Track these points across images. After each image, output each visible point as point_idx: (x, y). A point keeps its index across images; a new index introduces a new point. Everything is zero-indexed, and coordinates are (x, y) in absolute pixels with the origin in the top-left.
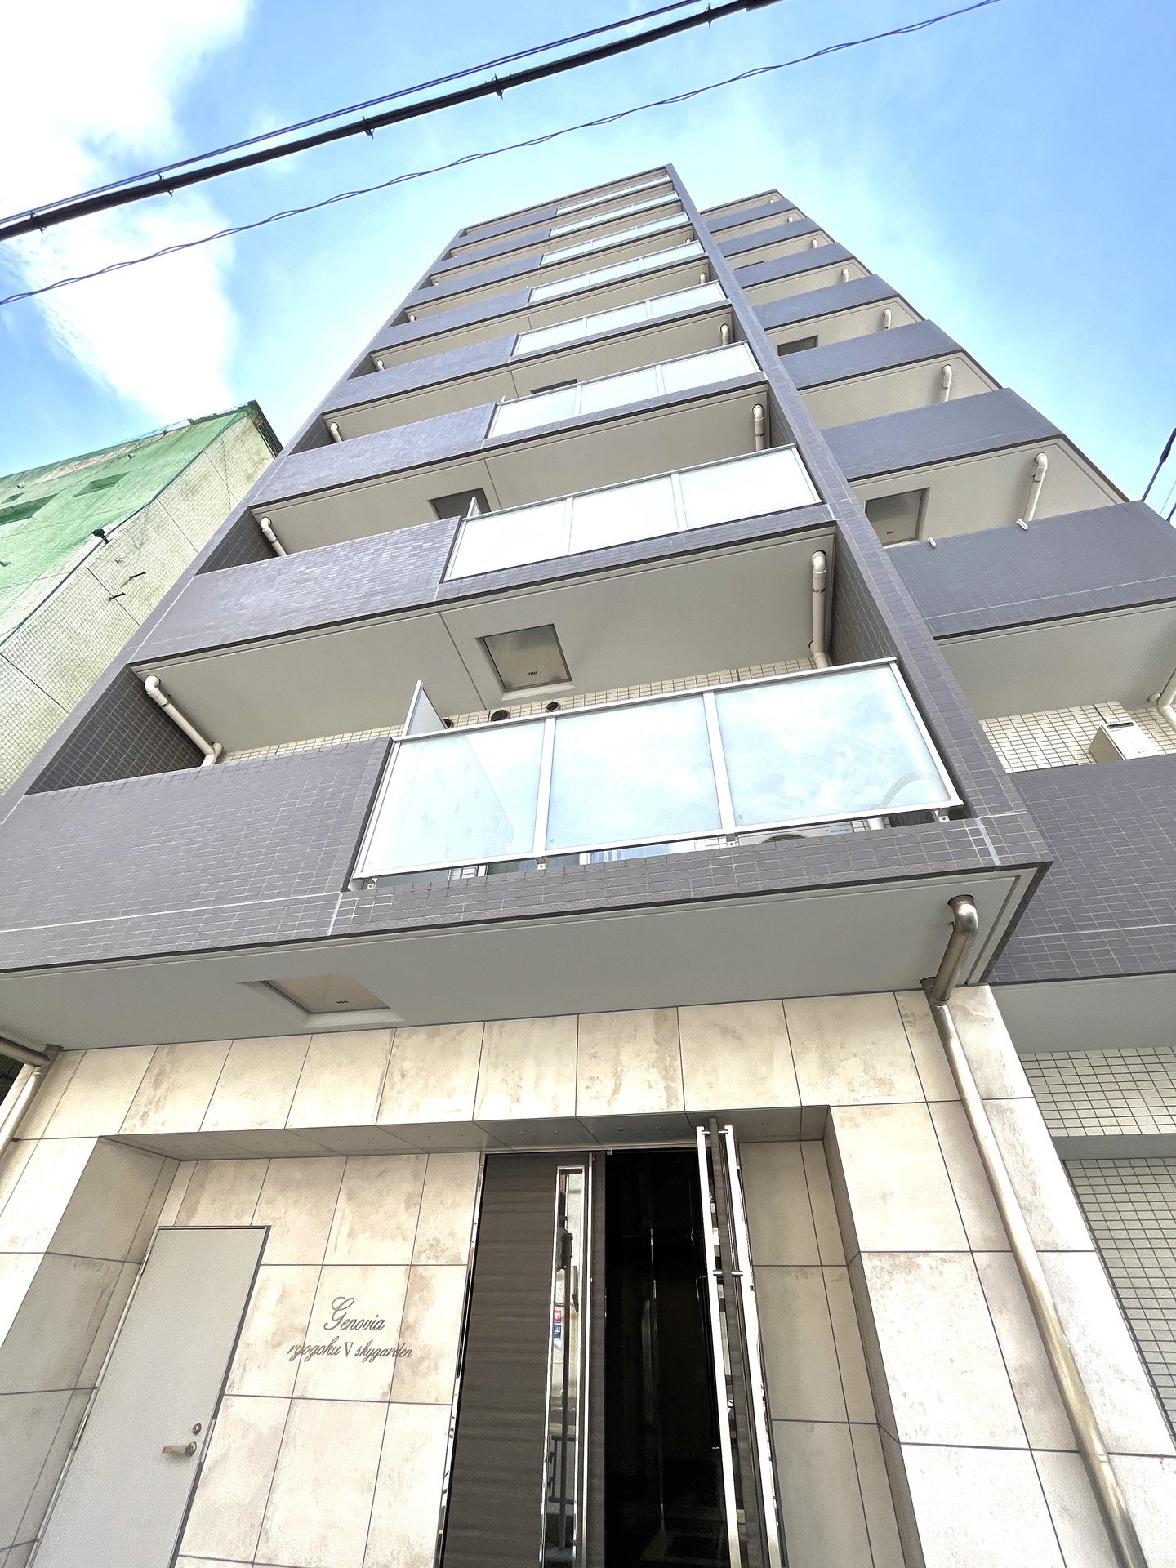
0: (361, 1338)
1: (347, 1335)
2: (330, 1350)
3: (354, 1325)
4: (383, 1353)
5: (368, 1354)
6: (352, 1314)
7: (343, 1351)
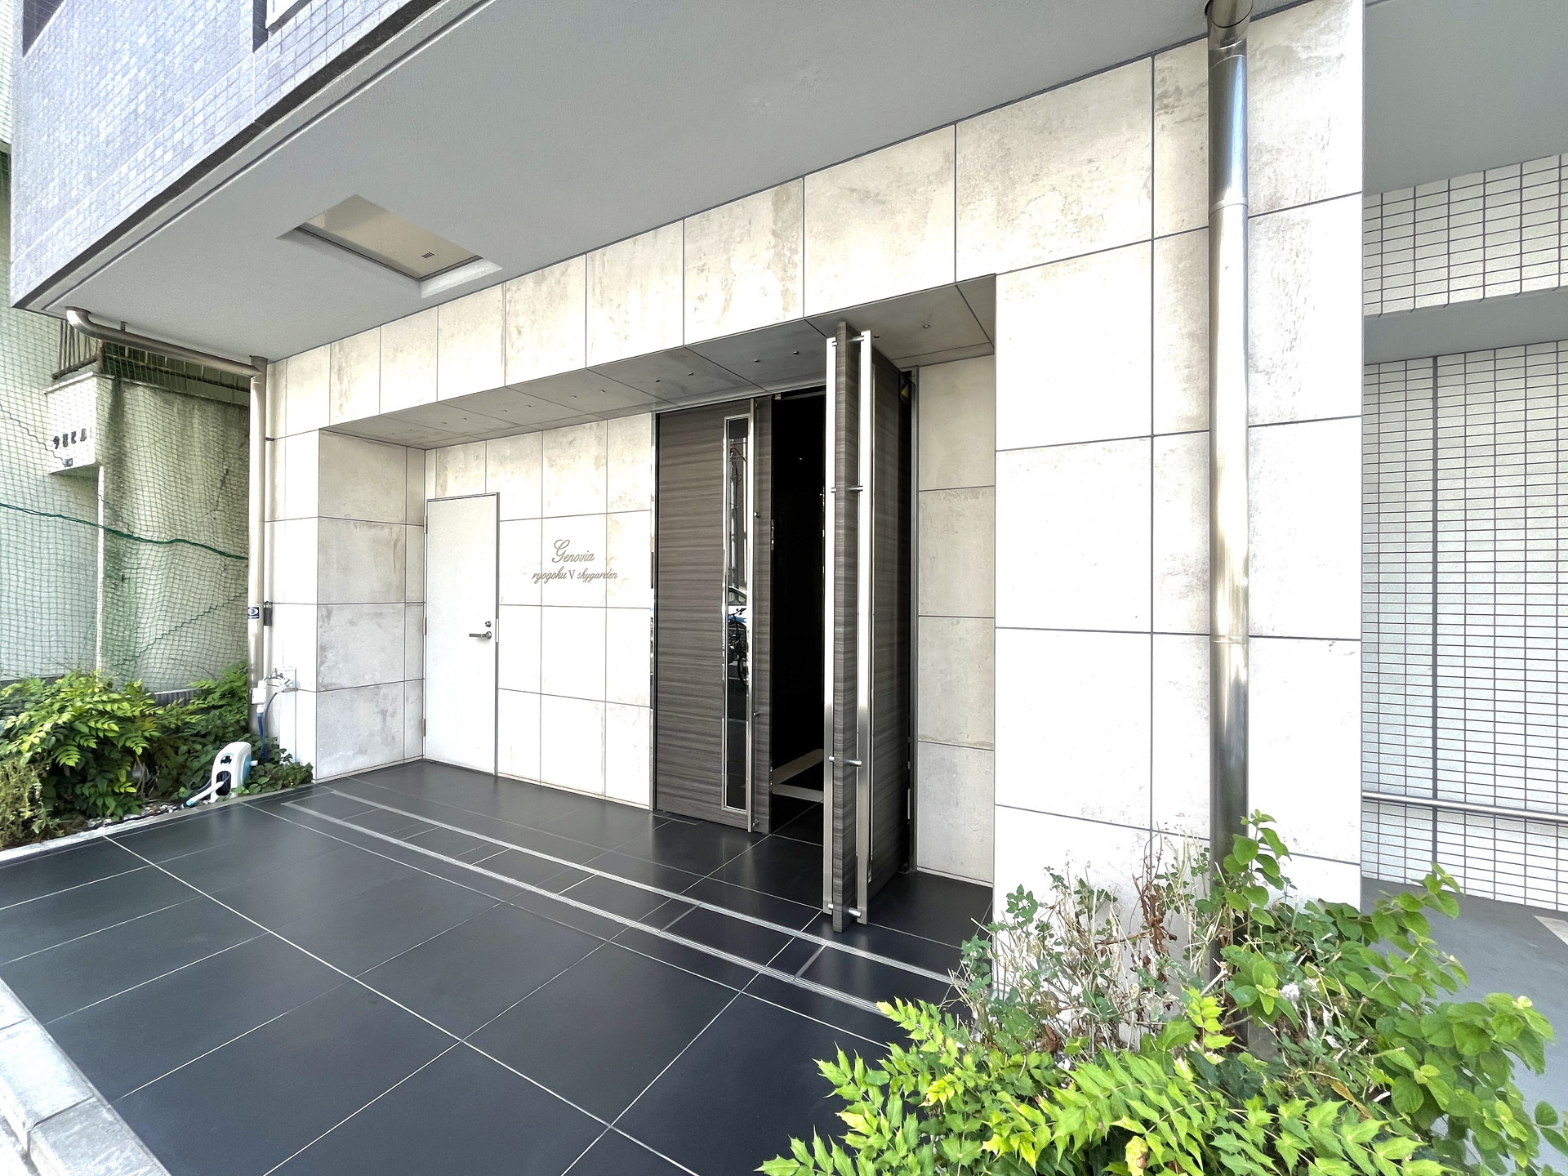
0: (579, 567)
1: (569, 566)
2: (559, 575)
3: (572, 558)
4: (597, 576)
5: (587, 577)
6: (569, 551)
7: (568, 575)
